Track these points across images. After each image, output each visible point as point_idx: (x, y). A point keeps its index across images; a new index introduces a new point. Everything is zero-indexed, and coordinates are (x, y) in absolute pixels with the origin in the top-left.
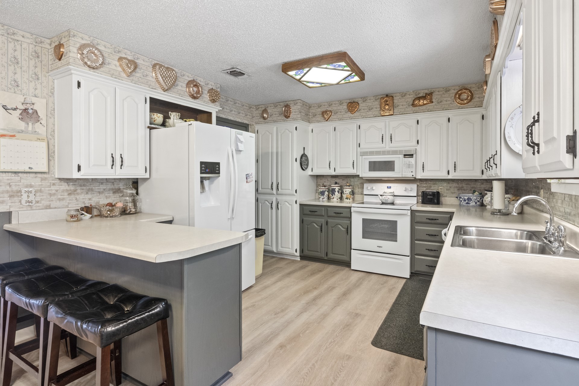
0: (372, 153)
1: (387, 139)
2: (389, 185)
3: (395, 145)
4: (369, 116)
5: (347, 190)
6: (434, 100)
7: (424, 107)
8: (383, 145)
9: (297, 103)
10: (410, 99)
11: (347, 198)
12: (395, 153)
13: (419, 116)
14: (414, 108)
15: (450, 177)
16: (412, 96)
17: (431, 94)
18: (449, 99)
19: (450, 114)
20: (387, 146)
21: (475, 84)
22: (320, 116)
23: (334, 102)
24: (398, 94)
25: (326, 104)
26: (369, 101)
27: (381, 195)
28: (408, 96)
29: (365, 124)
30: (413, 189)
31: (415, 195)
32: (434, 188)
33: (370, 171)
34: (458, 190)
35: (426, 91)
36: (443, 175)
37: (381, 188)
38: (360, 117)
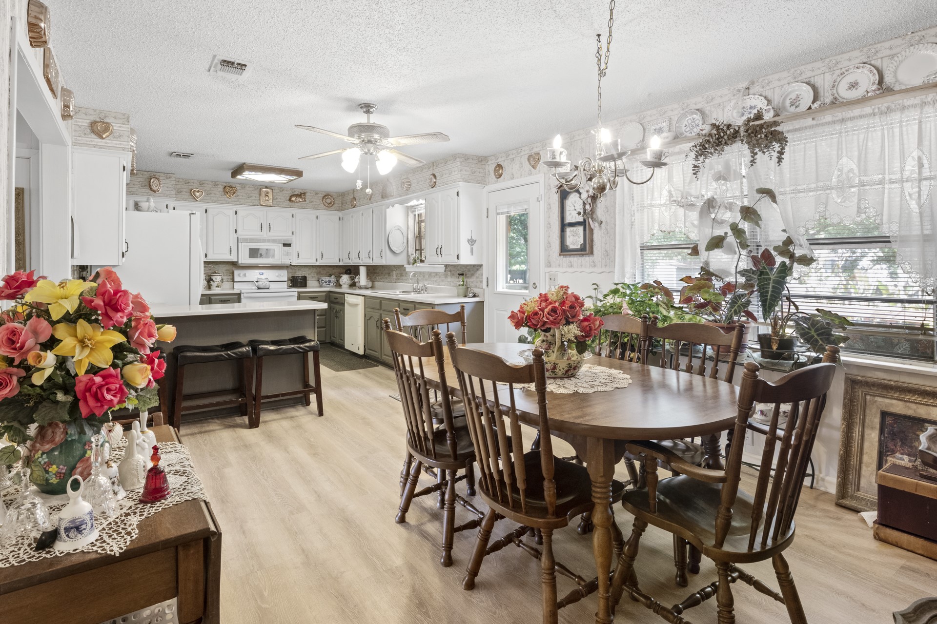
0: (252, 240)
1: (265, 228)
2: (262, 271)
3: (274, 234)
4: (248, 204)
5: (218, 277)
6: (306, 200)
7: (299, 204)
8: (261, 233)
9: (170, 177)
10: (287, 194)
11: (217, 286)
12: (274, 241)
13: (294, 211)
14: (291, 203)
15: (318, 264)
16: (289, 192)
17: (304, 194)
18: (318, 201)
19: (318, 212)
20: (265, 234)
21: (336, 193)
22: (186, 194)
23: (207, 182)
24: (277, 188)
25: (196, 182)
26: (247, 189)
27: (257, 282)
28: (285, 192)
29: (243, 211)
30: (284, 275)
31: (286, 280)
32: (299, 274)
33: (250, 257)
34: (317, 274)
35: (301, 191)
36: (312, 262)
37: (253, 275)
38: (238, 203)
